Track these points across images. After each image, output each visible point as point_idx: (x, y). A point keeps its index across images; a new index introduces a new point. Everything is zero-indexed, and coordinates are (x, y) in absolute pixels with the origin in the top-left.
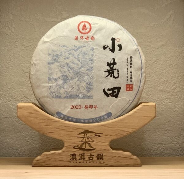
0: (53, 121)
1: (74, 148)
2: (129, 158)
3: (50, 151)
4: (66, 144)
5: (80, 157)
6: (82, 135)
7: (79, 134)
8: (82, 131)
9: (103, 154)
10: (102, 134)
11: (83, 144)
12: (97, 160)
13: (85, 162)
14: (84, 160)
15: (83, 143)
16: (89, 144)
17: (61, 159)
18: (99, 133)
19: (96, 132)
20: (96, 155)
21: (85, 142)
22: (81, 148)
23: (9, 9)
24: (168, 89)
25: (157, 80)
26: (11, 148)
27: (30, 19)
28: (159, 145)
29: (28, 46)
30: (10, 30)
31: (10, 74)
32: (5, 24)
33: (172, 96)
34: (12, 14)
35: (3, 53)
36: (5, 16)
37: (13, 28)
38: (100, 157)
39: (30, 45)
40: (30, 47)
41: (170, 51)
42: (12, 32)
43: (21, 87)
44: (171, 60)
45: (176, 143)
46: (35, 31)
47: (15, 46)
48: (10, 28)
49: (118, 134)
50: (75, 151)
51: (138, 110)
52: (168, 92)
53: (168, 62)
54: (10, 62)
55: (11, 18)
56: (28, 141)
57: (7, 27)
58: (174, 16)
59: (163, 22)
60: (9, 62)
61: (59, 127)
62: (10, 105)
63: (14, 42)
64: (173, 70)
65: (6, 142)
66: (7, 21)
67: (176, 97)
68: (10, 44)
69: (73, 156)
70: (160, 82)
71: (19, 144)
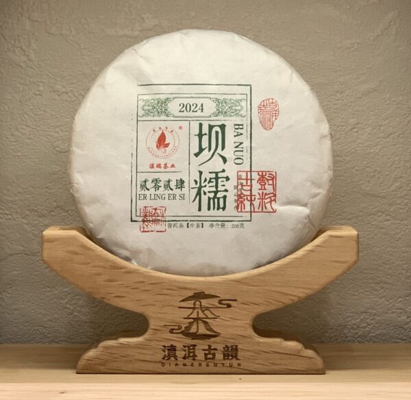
0: (123, 270)
1: (171, 331)
2: (297, 355)
3: (116, 339)
4: (153, 324)
5: (184, 353)
6: (190, 304)
7: (183, 301)
8: (191, 294)
9: (237, 346)
10: (236, 300)
11: (191, 324)
12: (224, 359)
13: (196, 363)
14: (194, 360)
15: (192, 320)
16: (206, 323)
17: (143, 357)
18: (228, 297)
19: (222, 297)
20: (220, 347)
21: (197, 319)
22: (186, 333)
23: (23, 9)
24: (383, 190)
25: (357, 170)
26: (27, 322)
27: (71, 31)
28: (362, 317)
29: (67, 93)
30: (25, 55)
31: (25, 155)
32: (13, 42)
33: (391, 205)
34: (29, 18)
35: (9, 108)
36: (13, 24)
37: (32, 51)
38: (231, 352)
39: (71, 91)
40: (70, 94)
41: (388, 104)
42: (30, 60)
43: (50, 184)
44: (389, 123)
45: (401, 313)
46: (83, 59)
47: (37, 93)
48: (24, 51)
49: (271, 301)
50: (174, 339)
51: (318, 246)
52: (384, 197)
53: (382, 128)
54: (25, 128)
55: (28, 28)
56: (66, 308)
57: (19, 49)
58: (397, 25)
59: (372, 38)
60: (23, 129)
61: (138, 285)
62: (25, 226)
63: (34, 83)
64: (395, 147)
65: (16, 309)
66: (18, 36)
67: (401, 209)
68: (26, 88)
69: (168, 350)
70: (366, 173)
71: (47, 314)
